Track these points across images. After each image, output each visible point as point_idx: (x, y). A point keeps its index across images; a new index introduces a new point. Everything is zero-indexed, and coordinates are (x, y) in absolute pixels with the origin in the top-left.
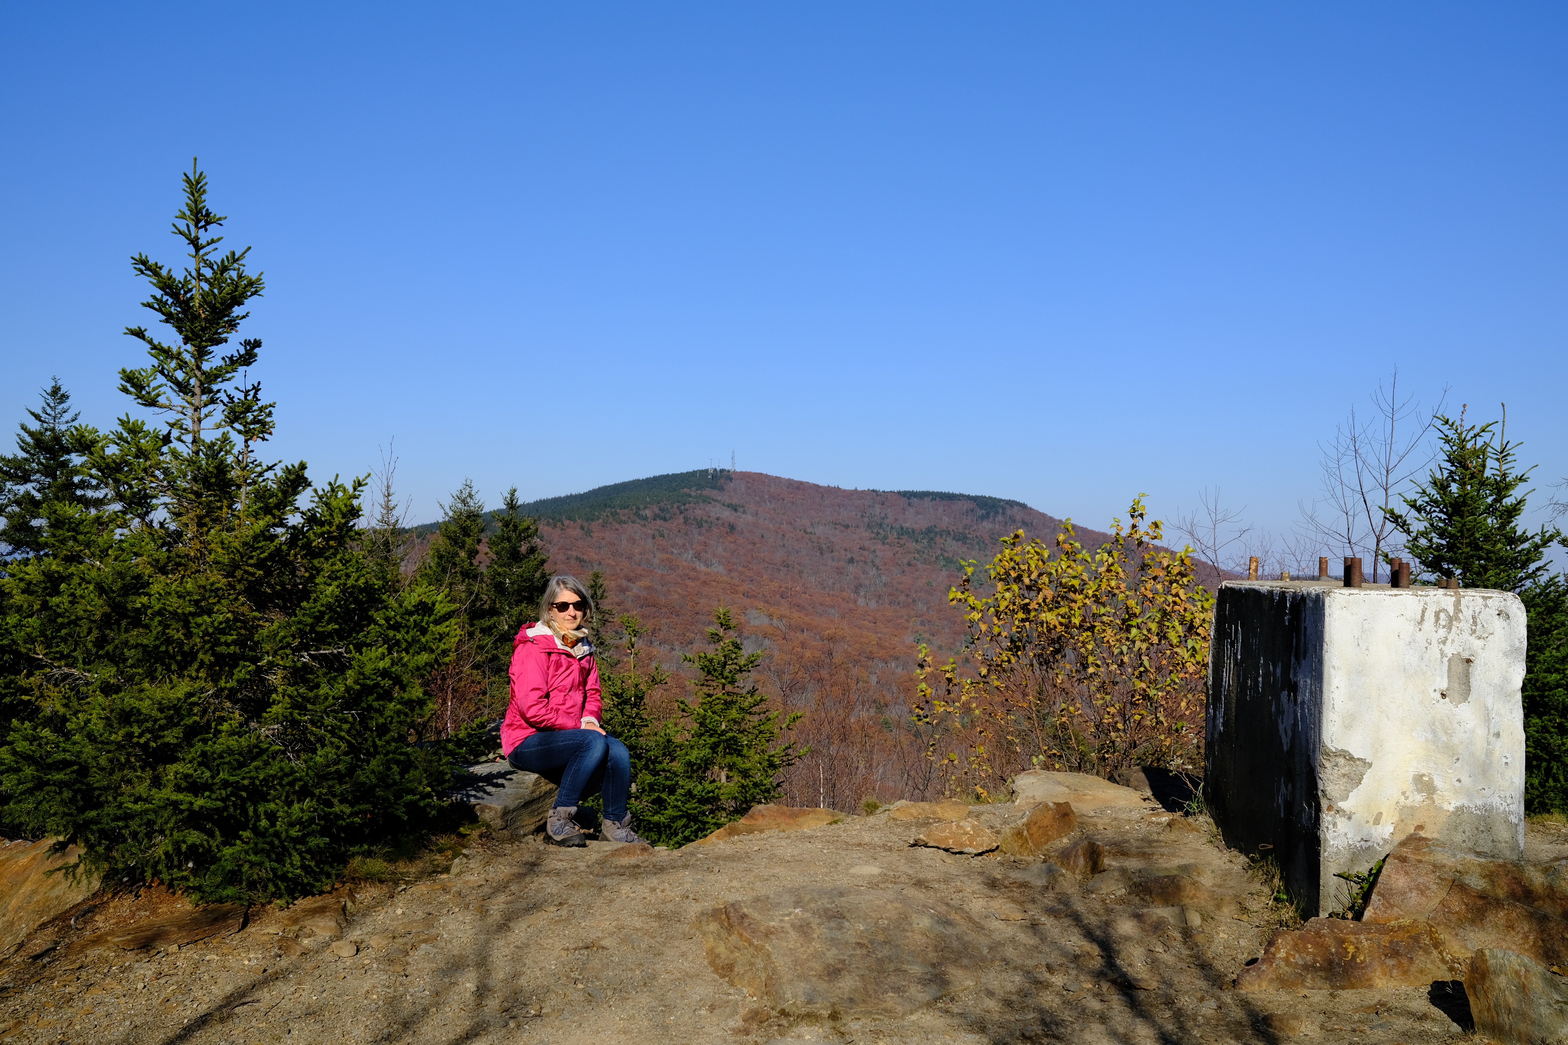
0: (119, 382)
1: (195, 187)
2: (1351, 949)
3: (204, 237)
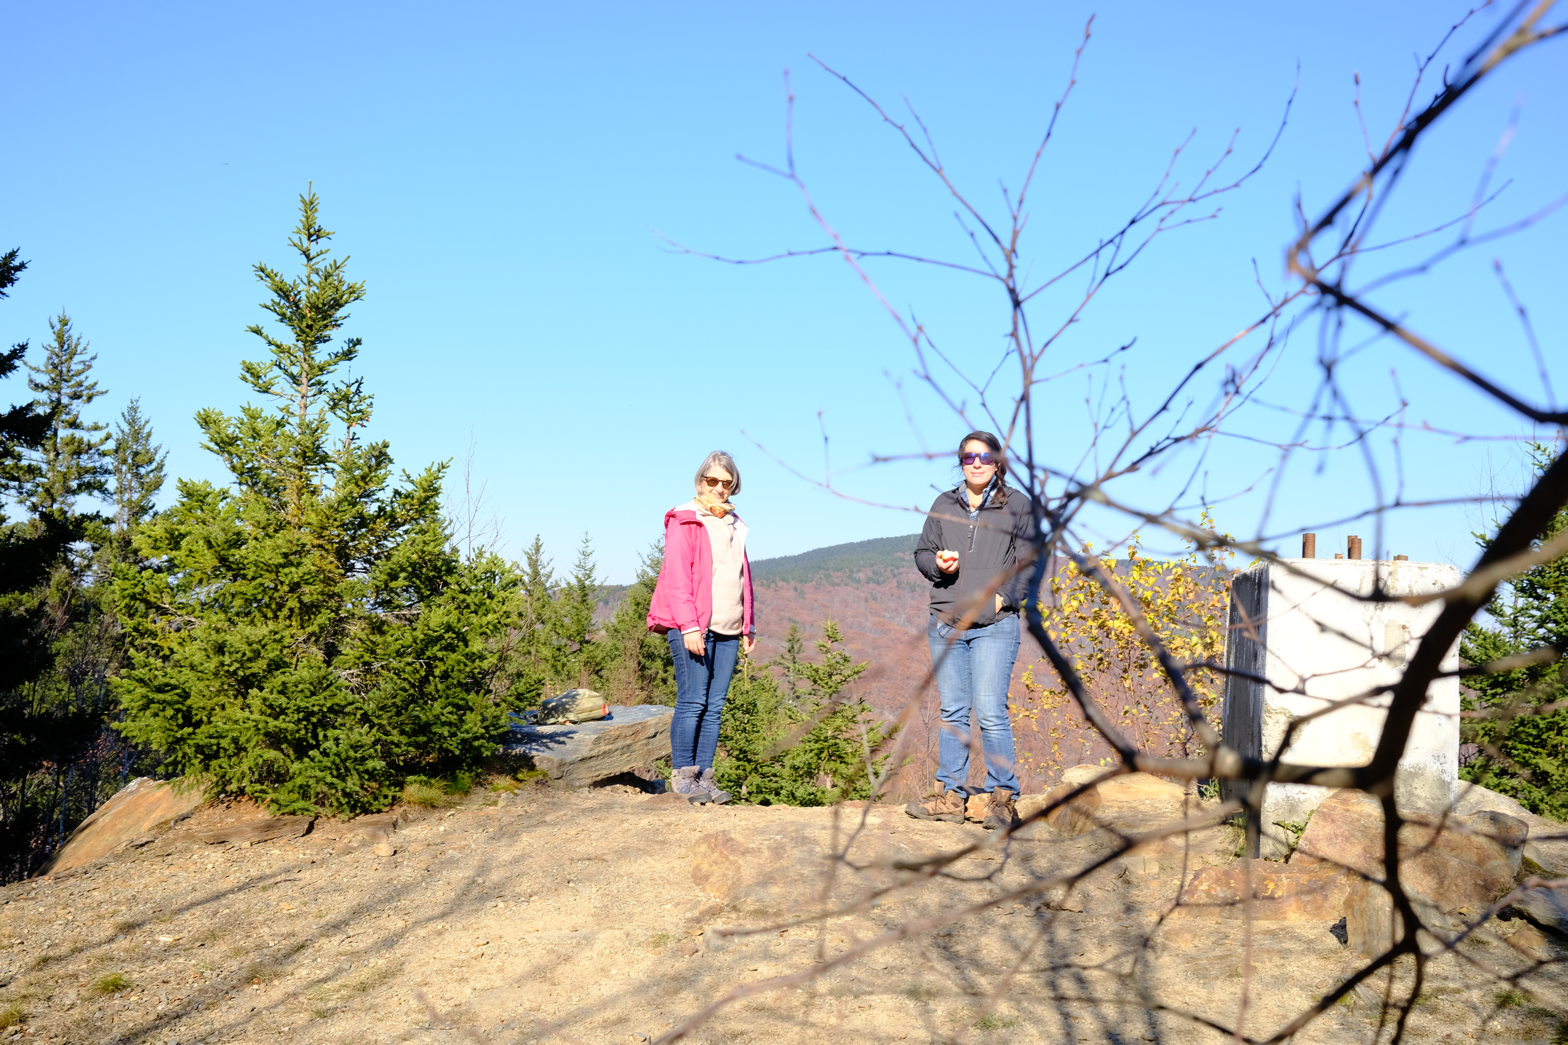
0: (240, 371)
1: (310, 206)
2: (1271, 886)
3: (314, 249)
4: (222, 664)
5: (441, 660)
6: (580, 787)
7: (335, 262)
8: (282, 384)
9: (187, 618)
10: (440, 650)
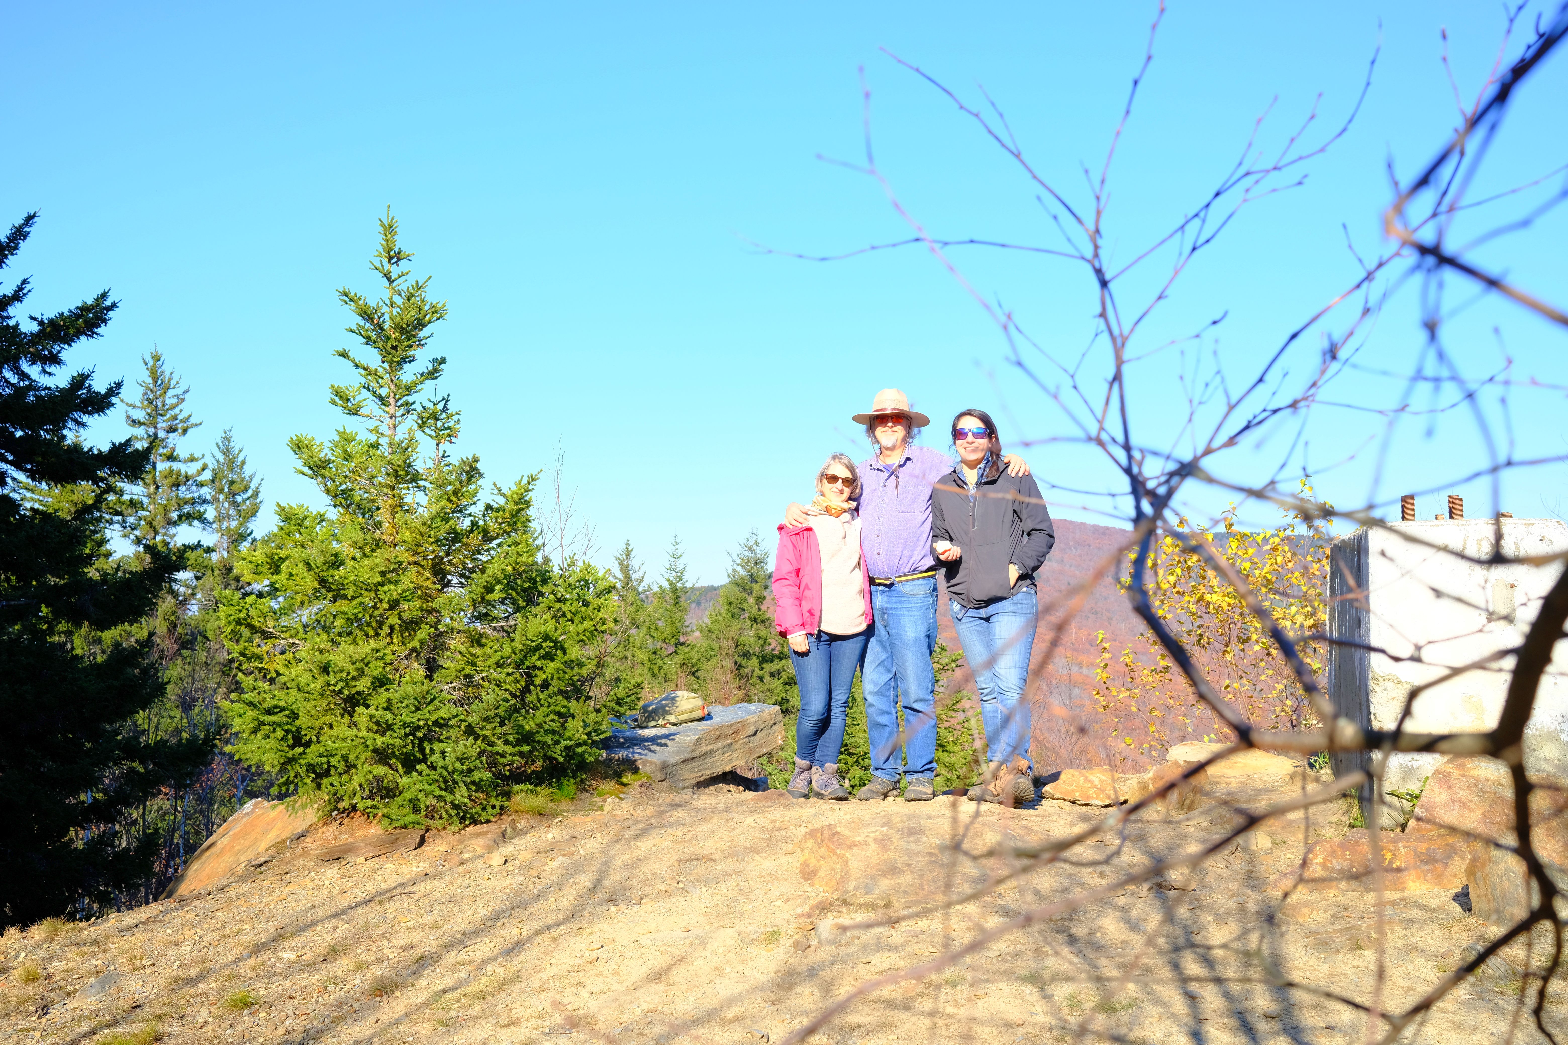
0: (329, 395)
1: (389, 229)
2: (1388, 856)
3: (395, 271)
4: (328, 684)
5: (541, 669)
6: (684, 788)
7: (417, 282)
8: (371, 406)
9: (291, 640)
10: (539, 659)
